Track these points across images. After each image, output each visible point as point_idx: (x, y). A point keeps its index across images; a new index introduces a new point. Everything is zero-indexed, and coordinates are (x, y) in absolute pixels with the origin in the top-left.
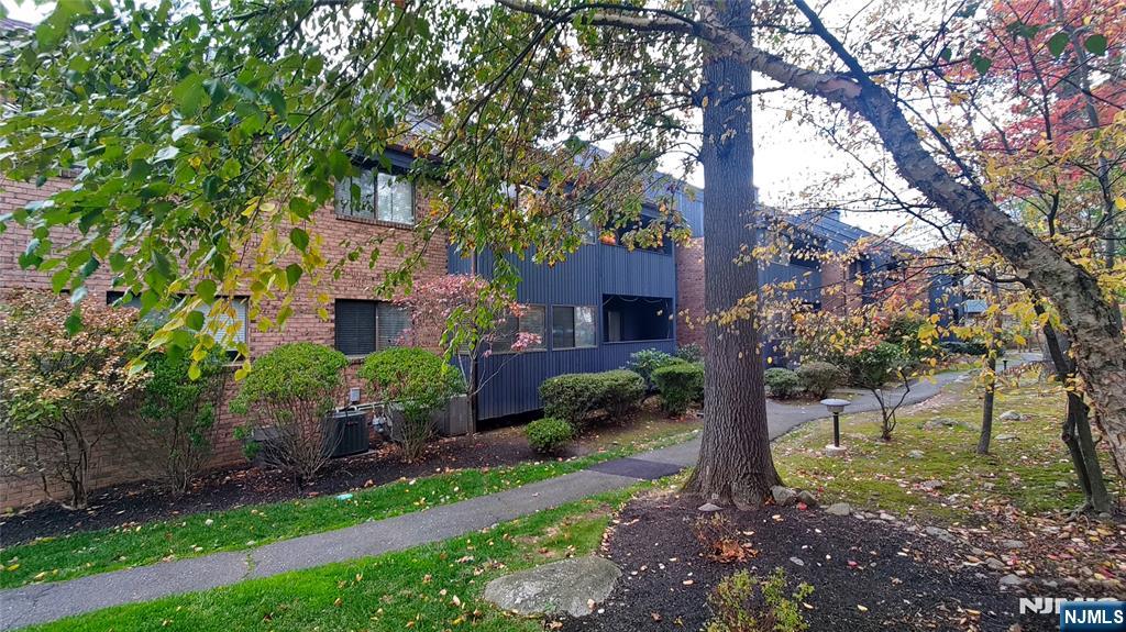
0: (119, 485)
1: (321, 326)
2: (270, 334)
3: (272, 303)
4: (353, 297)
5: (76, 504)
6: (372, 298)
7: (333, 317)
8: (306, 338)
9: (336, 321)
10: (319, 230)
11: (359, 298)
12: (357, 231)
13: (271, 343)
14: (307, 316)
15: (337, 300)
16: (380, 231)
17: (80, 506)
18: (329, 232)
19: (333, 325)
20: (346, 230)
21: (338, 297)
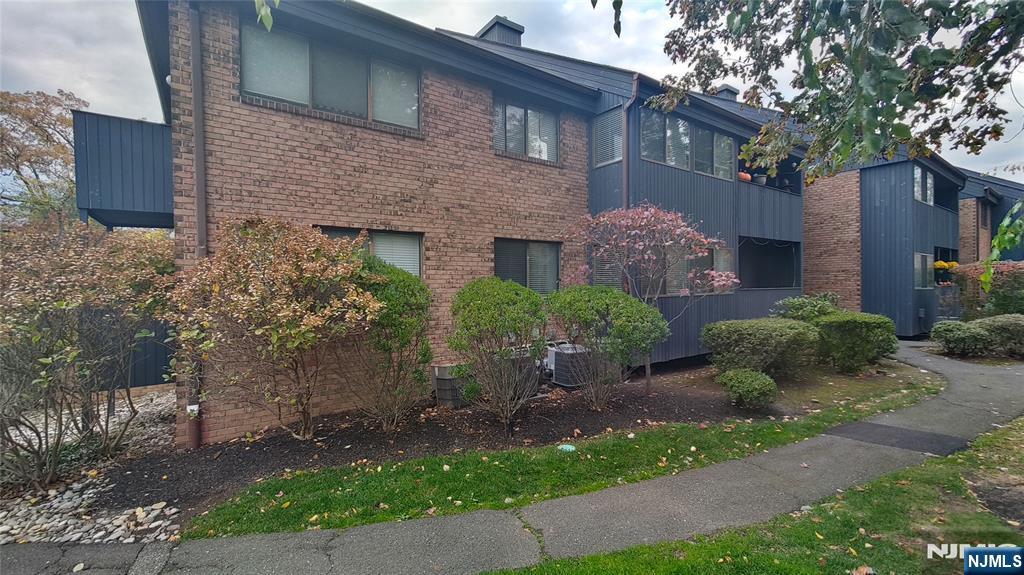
0: (328, 416)
1: (484, 266)
2: (442, 272)
3: (443, 240)
4: (508, 236)
5: (304, 434)
6: (524, 237)
7: (493, 256)
8: (471, 277)
9: (495, 260)
10: (480, 166)
11: (515, 237)
12: (512, 168)
13: (443, 281)
14: (472, 254)
15: (495, 238)
16: (531, 168)
17: (307, 437)
18: (489, 168)
19: (493, 264)
20: (503, 166)
21: (497, 235)
